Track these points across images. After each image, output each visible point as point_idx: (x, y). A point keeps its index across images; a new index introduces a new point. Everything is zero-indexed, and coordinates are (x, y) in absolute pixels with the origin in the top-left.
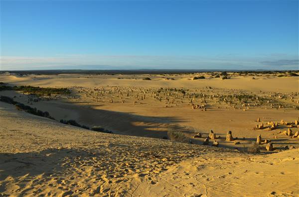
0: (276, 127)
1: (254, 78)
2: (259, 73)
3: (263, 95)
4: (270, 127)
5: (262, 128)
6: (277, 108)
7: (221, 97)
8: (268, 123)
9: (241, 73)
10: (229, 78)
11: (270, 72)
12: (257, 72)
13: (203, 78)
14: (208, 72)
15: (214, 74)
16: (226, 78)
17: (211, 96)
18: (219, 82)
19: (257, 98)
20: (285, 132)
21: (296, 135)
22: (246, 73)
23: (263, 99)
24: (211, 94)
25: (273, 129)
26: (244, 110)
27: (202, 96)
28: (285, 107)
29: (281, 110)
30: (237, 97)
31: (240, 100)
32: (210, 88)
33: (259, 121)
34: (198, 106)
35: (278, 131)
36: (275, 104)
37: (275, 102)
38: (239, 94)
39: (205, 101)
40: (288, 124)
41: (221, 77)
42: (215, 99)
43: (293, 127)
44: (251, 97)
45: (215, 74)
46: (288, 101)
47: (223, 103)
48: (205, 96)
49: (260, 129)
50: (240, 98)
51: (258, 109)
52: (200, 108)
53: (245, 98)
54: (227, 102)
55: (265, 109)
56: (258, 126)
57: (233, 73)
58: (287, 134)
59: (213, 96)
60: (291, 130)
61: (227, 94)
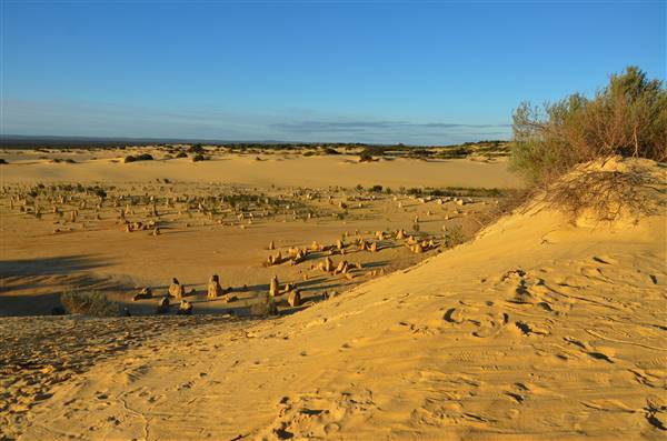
0: (305, 257)
1: (259, 159)
2: (267, 147)
3: (278, 194)
4: (293, 258)
5: (279, 261)
6: (305, 219)
7: (191, 202)
8: (290, 250)
9: (232, 147)
10: (208, 159)
11: (289, 147)
12: (265, 146)
13: (149, 158)
14: (160, 144)
15: (174, 148)
16: (202, 159)
17: (170, 199)
18: (186, 167)
19: (267, 201)
20: (321, 264)
21: (339, 269)
22: (243, 147)
23: (278, 203)
24: (169, 195)
25: (298, 262)
26: (242, 227)
27: (147, 201)
28: (318, 216)
29: (312, 223)
30: (225, 200)
31: (233, 205)
32: (167, 181)
33: (273, 248)
34: (140, 224)
35: (309, 263)
36: (303, 211)
37: (300, 206)
38: (231, 193)
39: (156, 212)
40: (325, 249)
41: (191, 156)
42: (178, 206)
43: (334, 253)
44: (254, 199)
45: (177, 150)
46: (324, 204)
47: (198, 214)
48: (156, 200)
49: (275, 263)
50: (232, 201)
51: (270, 223)
52: (145, 228)
53: (243, 201)
54: (205, 211)
55: (285, 221)
56: (271, 258)
57: (213, 148)
58: (325, 269)
59: (175, 199)
60: (330, 260)
61: (205, 195)
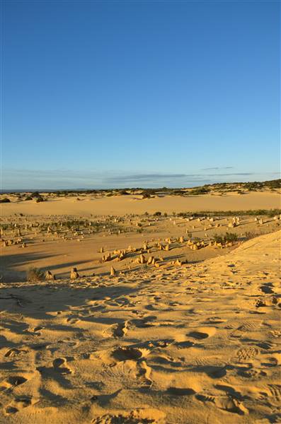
0: (125, 256)
1: (78, 199)
2: (81, 192)
3: (96, 219)
4: (118, 256)
5: (109, 259)
6: (117, 234)
7: (42, 227)
8: (115, 252)
9: (58, 193)
10: (46, 200)
11: (95, 192)
12: (79, 192)
13: (8, 201)
14: (12, 193)
15: (21, 195)
16: (42, 200)
17: (28, 226)
18: (32, 206)
19: (90, 224)
20: (138, 259)
21: (149, 261)
22: (66, 193)
23: (97, 225)
24: (26, 223)
25: (122, 259)
26: (79, 240)
27: (13, 227)
28: (125, 232)
29: (122, 236)
30: (64, 225)
31: (70, 227)
32: (22, 215)
33: (103, 251)
34: (12, 241)
35: (129, 259)
36: (115, 229)
37: (112, 226)
38: (66, 220)
39: (20, 234)
40: (137, 250)
41: (35, 200)
42: (34, 229)
43: (143, 253)
44: (82, 223)
45: (24, 195)
46: (127, 224)
47: (48, 234)
48: (18, 227)
49: (107, 260)
50: (69, 225)
51: (96, 237)
52: (16, 243)
53: (75, 225)
54: (52, 232)
55: (104, 236)
56: (104, 257)
57: (47, 194)
58: (140, 262)
59: (31, 225)
60: (143, 256)
61: (50, 222)
